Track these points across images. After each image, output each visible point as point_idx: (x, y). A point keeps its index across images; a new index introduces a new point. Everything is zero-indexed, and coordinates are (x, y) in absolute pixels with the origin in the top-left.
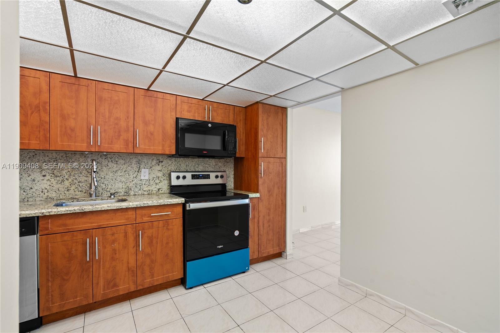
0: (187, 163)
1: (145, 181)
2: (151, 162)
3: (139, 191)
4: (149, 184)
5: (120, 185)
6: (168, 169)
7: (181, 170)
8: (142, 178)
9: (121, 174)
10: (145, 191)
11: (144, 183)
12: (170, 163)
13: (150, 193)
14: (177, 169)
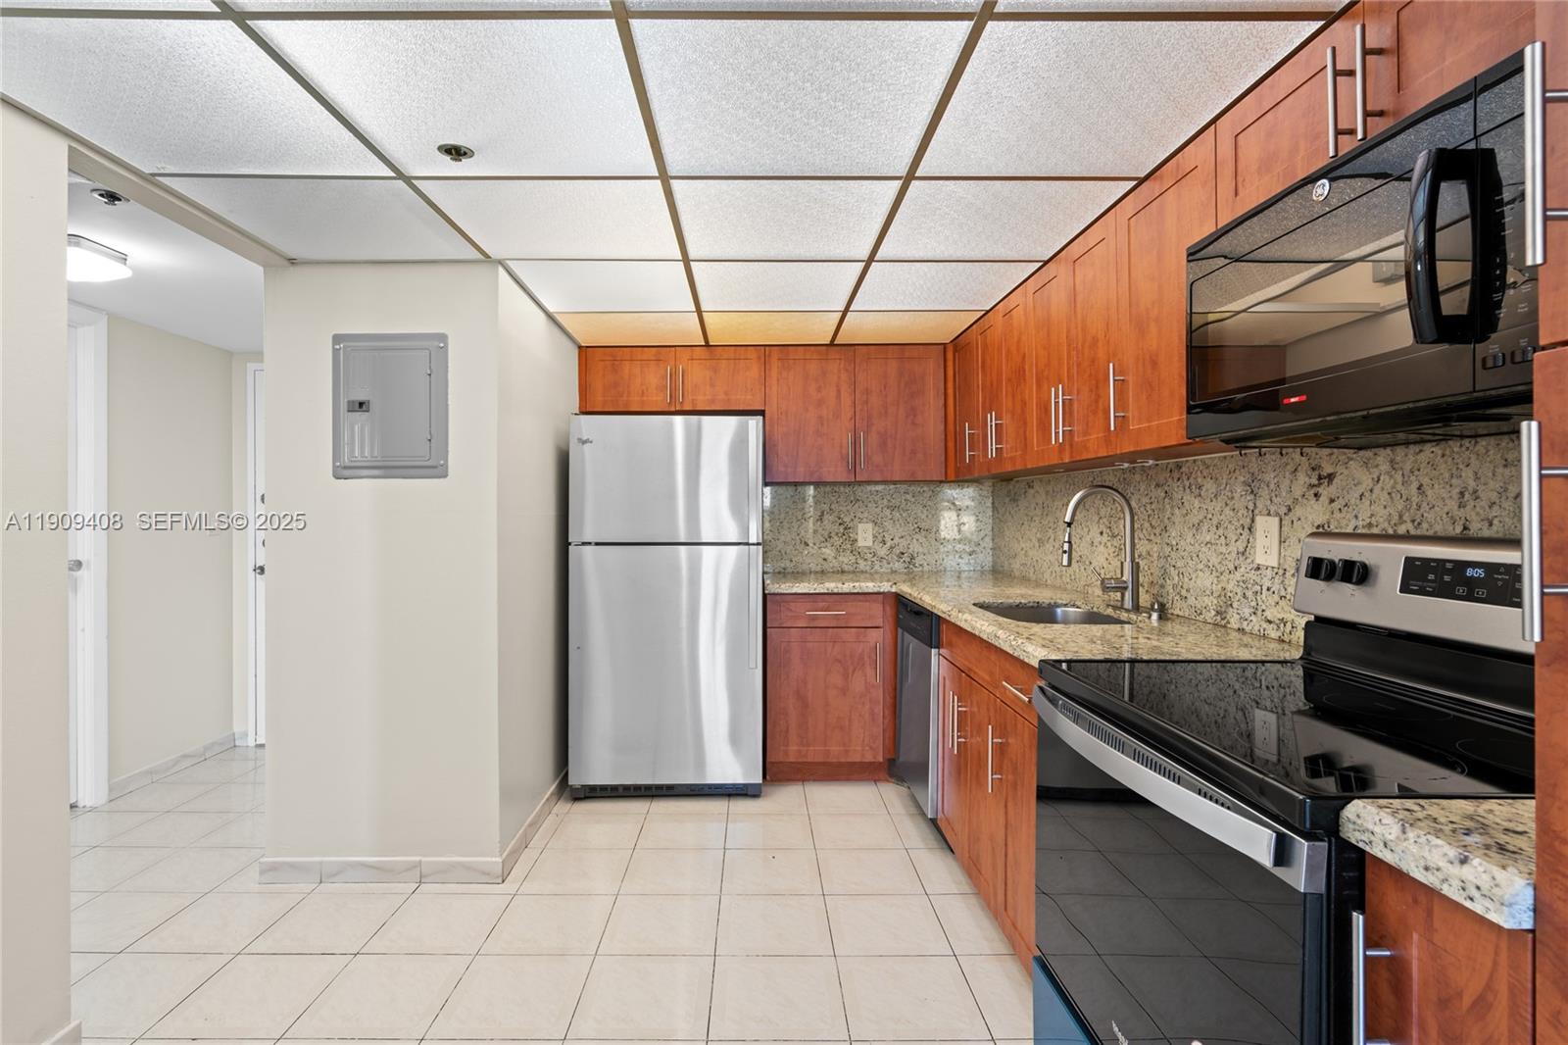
0: (1468, 473)
1: (1269, 572)
2: (1287, 482)
3: (1253, 618)
4: (1283, 593)
5: (1205, 580)
6: (1356, 517)
7: (1424, 530)
8: (1260, 559)
9: (1208, 539)
10: (1270, 622)
11: (1267, 583)
12: (1367, 482)
13: (1286, 638)
14: (1401, 517)
